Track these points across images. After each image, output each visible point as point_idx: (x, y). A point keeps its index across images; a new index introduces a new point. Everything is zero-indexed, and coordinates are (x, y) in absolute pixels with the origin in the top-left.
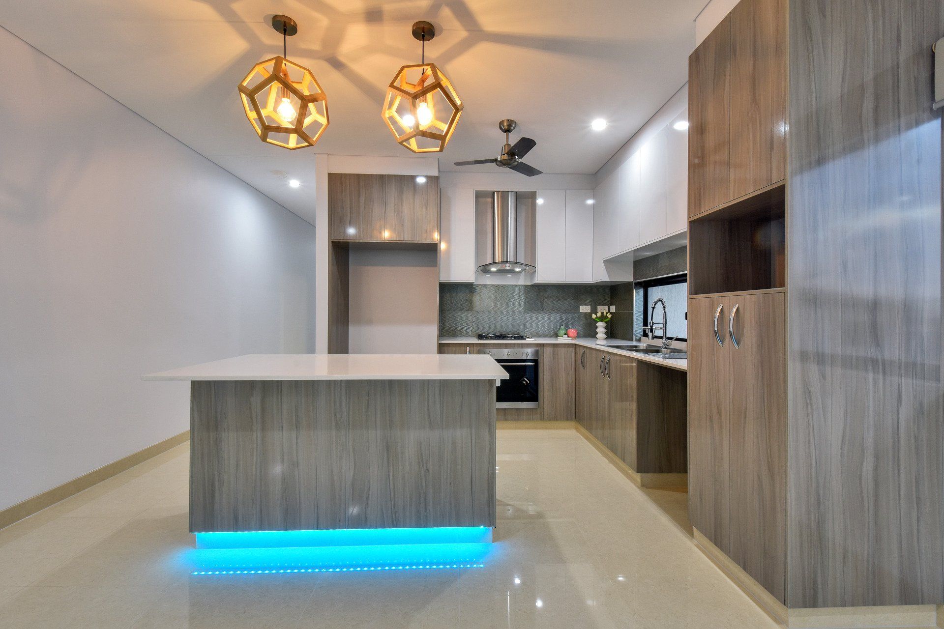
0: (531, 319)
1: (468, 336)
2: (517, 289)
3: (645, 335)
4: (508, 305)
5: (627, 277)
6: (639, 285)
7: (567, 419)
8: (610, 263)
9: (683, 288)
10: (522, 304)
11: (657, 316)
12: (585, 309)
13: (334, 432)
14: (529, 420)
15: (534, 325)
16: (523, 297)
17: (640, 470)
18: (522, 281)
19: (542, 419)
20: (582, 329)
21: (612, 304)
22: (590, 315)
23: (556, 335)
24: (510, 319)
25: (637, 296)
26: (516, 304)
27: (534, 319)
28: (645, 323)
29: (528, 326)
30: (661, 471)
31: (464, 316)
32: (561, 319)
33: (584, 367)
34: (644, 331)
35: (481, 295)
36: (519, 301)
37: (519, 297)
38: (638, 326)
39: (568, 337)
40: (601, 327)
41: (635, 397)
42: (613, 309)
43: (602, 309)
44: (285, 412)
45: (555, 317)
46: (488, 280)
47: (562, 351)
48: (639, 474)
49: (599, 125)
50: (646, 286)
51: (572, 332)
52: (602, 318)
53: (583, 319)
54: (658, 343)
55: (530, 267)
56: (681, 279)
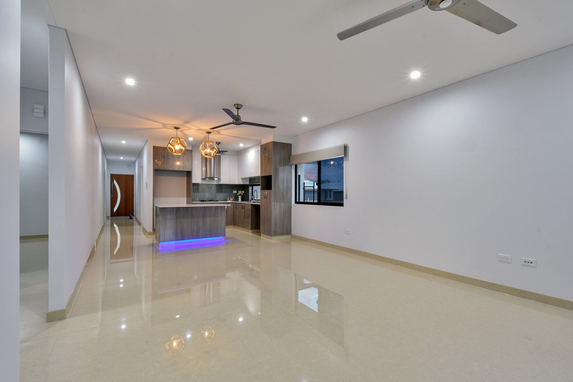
1: (197, 201)
2: (213, 185)
3: (252, 199)
4: (210, 190)
5: (247, 183)
6: (251, 185)
7: (231, 225)
8: (243, 179)
9: (260, 187)
10: (215, 190)
11: (255, 194)
12: (235, 192)
13: (192, 219)
15: (219, 197)
16: (215, 188)
17: (252, 229)
20: (234, 198)
21: (243, 191)
22: (236, 194)
23: (226, 200)
25: (250, 188)
26: (213, 190)
27: (219, 195)
28: (252, 196)
29: (217, 197)
30: (256, 229)
32: (228, 195)
33: (236, 208)
34: (252, 198)
35: (201, 187)
36: (214, 189)
38: (250, 197)
40: (240, 198)
41: (250, 216)
42: (243, 192)
43: (240, 192)
44: (181, 215)
45: (226, 194)
46: (205, 183)
48: (251, 230)
49: (241, 145)
50: (252, 186)
51: (231, 199)
52: (240, 195)
53: (234, 195)
54: (255, 201)
55: (219, 179)
56: (259, 185)
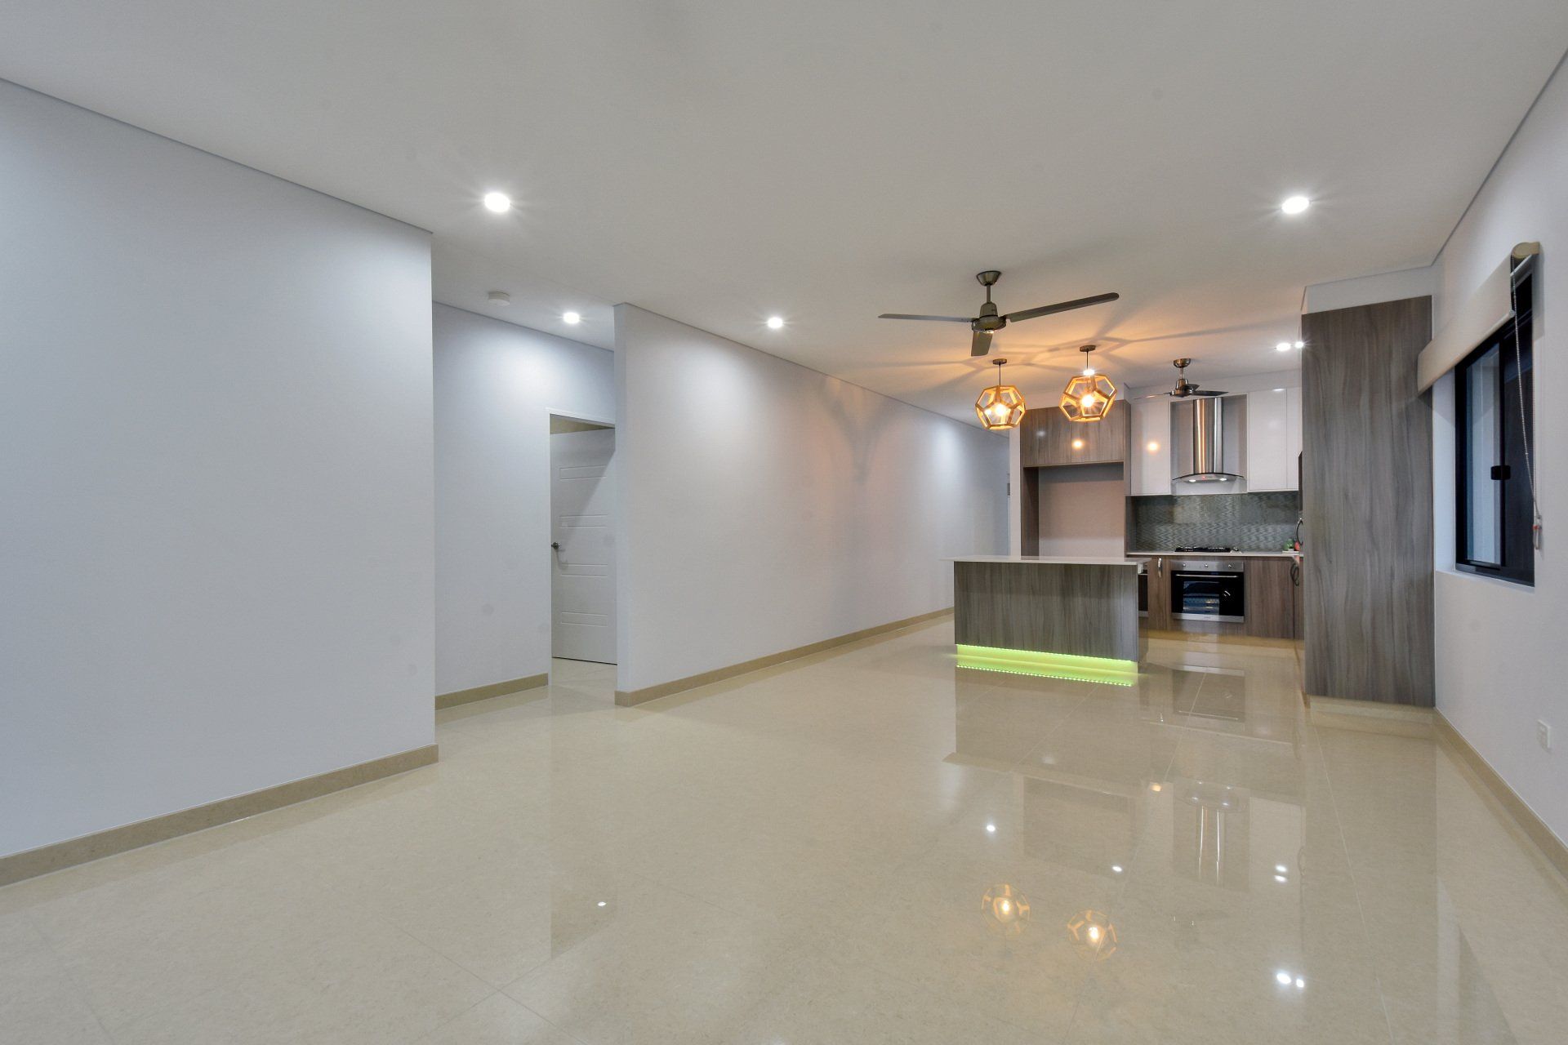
0: (1249, 531)
4: (1218, 517)
7: (1283, 637)
14: (1233, 634)
15: (1254, 538)
18: (1235, 490)
19: (1250, 634)
23: (1283, 548)
24: (1221, 532)
26: (1230, 515)
31: (1163, 528)
35: (1183, 507)
36: (1233, 512)
37: (1233, 507)
39: (1295, 550)
46: (1193, 489)
47: (1274, 565)
